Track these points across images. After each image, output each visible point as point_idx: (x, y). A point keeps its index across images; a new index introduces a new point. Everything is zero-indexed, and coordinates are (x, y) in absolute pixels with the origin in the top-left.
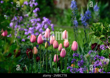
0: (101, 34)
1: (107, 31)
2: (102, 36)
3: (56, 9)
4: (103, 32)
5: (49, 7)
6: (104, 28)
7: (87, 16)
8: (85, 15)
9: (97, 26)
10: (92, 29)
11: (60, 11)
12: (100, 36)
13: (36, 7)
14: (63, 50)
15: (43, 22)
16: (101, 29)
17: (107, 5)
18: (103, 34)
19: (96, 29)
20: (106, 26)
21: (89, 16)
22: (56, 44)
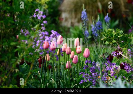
0: (113, 40)
1: (119, 37)
2: (114, 41)
3: (61, 26)
4: (114, 37)
5: (53, 25)
6: (116, 33)
7: (98, 27)
8: (95, 26)
9: (108, 32)
10: (104, 35)
11: (66, 29)
12: (112, 42)
13: (44, 20)
14: (75, 56)
15: (52, 35)
16: (113, 34)
17: (117, 22)
18: (115, 39)
19: (108, 35)
20: (118, 32)
21: (99, 27)
22: (69, 51)
